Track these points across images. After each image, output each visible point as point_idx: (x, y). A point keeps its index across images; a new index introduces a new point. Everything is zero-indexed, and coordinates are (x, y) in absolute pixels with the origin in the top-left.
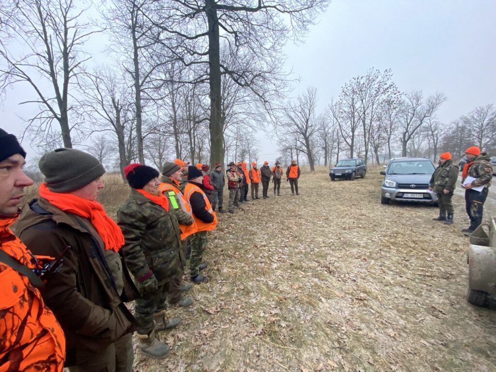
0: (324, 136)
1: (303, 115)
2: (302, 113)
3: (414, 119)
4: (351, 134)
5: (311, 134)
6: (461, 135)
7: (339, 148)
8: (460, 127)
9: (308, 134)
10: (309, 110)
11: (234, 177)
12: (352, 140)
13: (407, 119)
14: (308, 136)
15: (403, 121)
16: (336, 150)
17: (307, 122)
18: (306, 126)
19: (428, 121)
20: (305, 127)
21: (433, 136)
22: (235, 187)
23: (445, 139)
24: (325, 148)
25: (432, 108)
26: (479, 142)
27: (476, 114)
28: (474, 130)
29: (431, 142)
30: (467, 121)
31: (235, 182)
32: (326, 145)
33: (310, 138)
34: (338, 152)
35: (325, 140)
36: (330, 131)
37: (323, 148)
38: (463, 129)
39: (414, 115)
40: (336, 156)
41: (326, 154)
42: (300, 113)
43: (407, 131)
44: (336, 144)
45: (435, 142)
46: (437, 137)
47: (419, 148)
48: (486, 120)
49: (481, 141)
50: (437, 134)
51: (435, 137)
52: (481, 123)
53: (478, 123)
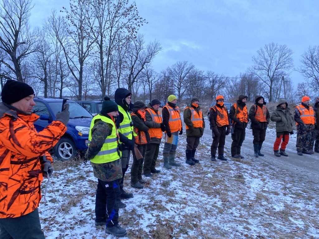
1: (10, 23)
2: (8, 19)
5: (23, 55)
8: (166, 77)
9: (17, 55)
13: (132, 61)
14: (19, 58)
17: (16, 35)
18: (15, 41)
20: (12, 41)
21: (149, 82)
24: (45, 80)
32: (46, 77)
33: (22, 62)
34: (62, 88)
35: (45, 69)
37: (42, 79)
40: (59, 91)
41: (46, 88)
42: (4, 18)
43: (132, 73)
45: (151, 89)
46: (151, 83)
47: (137, 92)
48: (183, 74)
49: (180, 91)
50: (152, 80)
51: (150, 84)
52: (179, 76)
53: (178, 76)
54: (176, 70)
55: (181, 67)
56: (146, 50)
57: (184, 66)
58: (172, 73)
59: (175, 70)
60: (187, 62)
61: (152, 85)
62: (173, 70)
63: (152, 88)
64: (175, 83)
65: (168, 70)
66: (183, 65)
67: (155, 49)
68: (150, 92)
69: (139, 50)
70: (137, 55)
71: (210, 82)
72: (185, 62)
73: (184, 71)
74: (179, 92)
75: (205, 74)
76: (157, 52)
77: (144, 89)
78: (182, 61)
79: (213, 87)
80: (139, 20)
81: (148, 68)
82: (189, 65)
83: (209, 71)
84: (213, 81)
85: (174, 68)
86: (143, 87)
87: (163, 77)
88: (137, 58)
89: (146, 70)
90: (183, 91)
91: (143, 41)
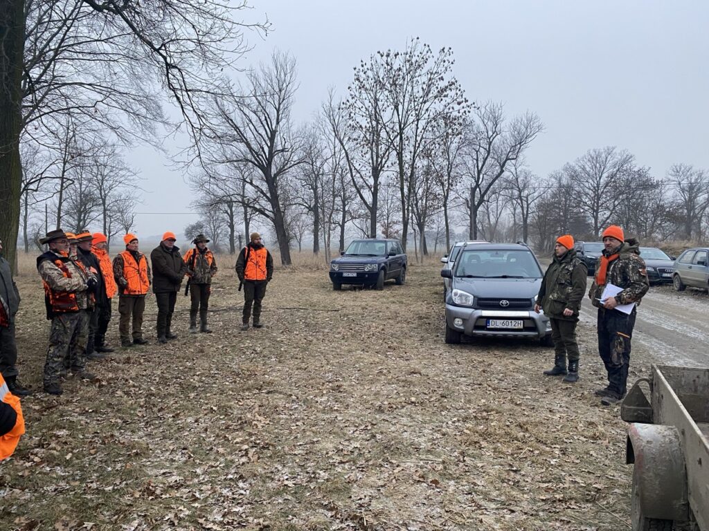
0: (313, 178)
1: (263, 118)
2: (260, 114)
3: (489, 161)
4: (371, 181)
5: (281, 171)
6: (566, 201)
7: (344, 212)
8: (564, 186)
9: (274, 171)
10: (278, 111)
11: (69, 276)
12: (375, 195)
13: (477, 160)
14: (276, 175)
15: (470, 164)
16: (339, 217)
17: (272, 139)
18: (271, 148)
19: (513, 169)
20: (266, 149)
21: (521, 200)
22: (76, 308)
23: (540, 206)
24: (314, 210)
25: (519, 142)
26: (594, 217)
27: (589, 163)
28: (587, 194)
29: (517, 211)
30: (574, 177)
31: (74, 292)
32: (317, 202)
33: (281, 181)
34: (344, 222)
35: (315, 189)
36: (327, 168)
37: (309, 208)
38: (568, 190)
39: (489, 153)
40: (339, 229)
41: (316, 223)
42: (255, 112)
43: (478, 185)
44: (338, 200)
46: (527, 202)
47: (497, 222)
48: (605, 175)
49: (597, 215)
50: (528, 195)
51: (525, 203)
52: (596, 182)
53: (590, 181)
54: (588, 169)
55: (597, 161)
56: (508, 135)
57: (606, 158)
58: (577, 176)
59: (584, 169)
60: (614, 148)
61: (528, 205)
62: (578, 169)
63: (530, 211)
64: (584, 199)
65: (566, 170)
66: (603, 155)
67: (529, 130)
68: (525, 220)
69: (494, 135)
70: (489, 147)
72: (608, 149)
73: (605, 170)
74: (596, 219)
76: (533, 137)
77: (514, 215)
78: (601, 147)
82: (620, 154)
85: (580, 164)
86: (513, 210)
87: (556, 185)
89: (514, 173)
90: (606, 217)
91: (502, 116)
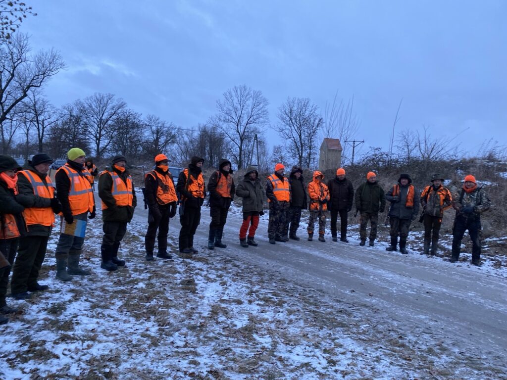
6: (74, 129)
8: (74, 117)
21: (38, 123)
23: (54, 130)
25: (44, 73)
38: (78, 120)
45: (41, 134)
46: (43, 125)
47: (10, 139)
48: (106, 114)
49: (99, 142)
50: (43, 120)
51: (40, 126)
52: (99, 117)
53: (95, 116)
54: (94, 107)
55: (102, 102)
56: (33, 64)
57: (108, 101)
58: (85, 111)
59: (91, 106)
60: (113, 95)
61: (44, 128)
62: (87, 106)
63: (45, 133)
64: (90, 129)
65: (77, 105)
66: (105, 99)
67: (52, 65)
68: (41, 140)
69: (19, 62)
70: (13, 71)
71: (153, 133)
72: (109, 95)
73: (106, 110)
74: (98, 145)
75: (143, 119)
76: (56, 71)
77: (27, 134)
78: (104, 93)
79: (156, 141)
80: (17, 6)
81: (37, 97)
82: (117, 100)
83: (152, 115)
84: (158, 132)
85: (88, 102)
86: (26, 131)
87: (68, 116)
88: (13, 75)
89: (33, 99)
90: (105, 144)
91: (28, 47)
